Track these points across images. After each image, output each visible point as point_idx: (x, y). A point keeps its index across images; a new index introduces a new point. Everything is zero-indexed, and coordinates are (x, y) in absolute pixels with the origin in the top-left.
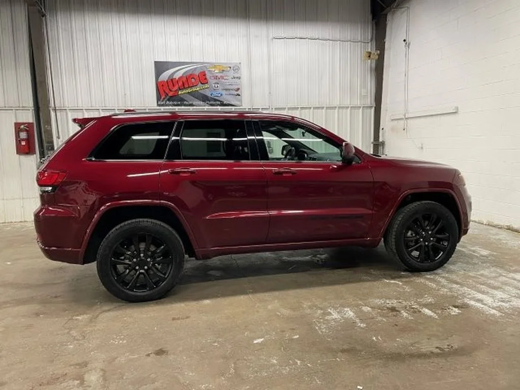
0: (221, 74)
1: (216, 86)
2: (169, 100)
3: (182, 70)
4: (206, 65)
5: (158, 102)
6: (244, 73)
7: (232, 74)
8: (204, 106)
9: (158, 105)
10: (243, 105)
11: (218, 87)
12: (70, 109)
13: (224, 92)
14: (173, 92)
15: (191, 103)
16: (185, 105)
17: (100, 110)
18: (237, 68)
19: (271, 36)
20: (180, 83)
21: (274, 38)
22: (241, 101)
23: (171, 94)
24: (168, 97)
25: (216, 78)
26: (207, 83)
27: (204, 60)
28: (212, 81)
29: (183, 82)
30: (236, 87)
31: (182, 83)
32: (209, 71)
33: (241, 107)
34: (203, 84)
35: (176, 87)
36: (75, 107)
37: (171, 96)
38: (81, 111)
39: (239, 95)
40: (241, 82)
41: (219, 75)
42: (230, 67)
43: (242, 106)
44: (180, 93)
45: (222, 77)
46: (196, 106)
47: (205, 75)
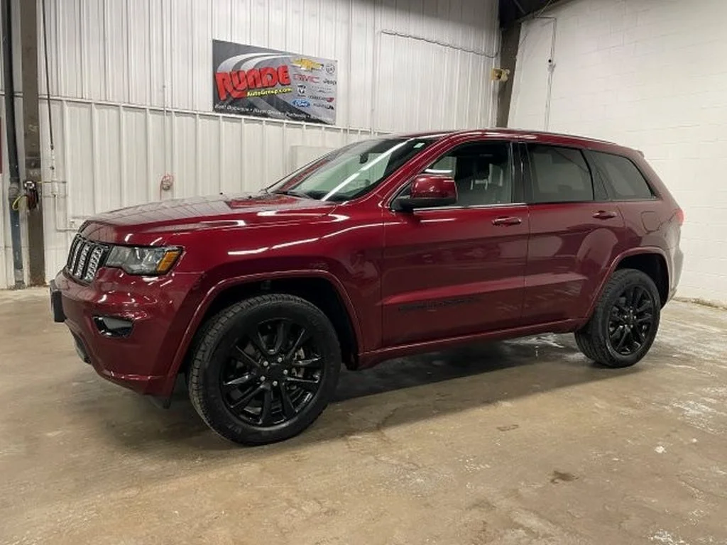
0: (310, 75)
1: (302, 91)
2: (231, 104)
3: (254, 60)
4: (289, 56)
5: (214, 104)
6: (341, 75)
7: (323, 75)
8: (284, 119)
9: (215, 110)
10: (337, 123)
11: (303, 92)
12: (70, 101)
13: (312, 102)
14: (239, 93)
15: (264, 111)
16: (256, 115)
17: (122, 108)
18: (331, 69)
19: (378, 29)
20: (251, 80)
21: (383, 32)
22: (334, 117)
23: (235, 95)
24: (231, 99)
25: (302, 78)
26: (289, 84)
27: (286, 48)
28: (296, 83)
29: (254, 76)
30: (329, 96)
31: (252, 79)
32: (294, 66)
33: (333, 126)
34: (283, 85)
35: (243, 86)
36: (77, 98)
37: (236, 98)
38: (88, 105)
39: (332, 108)
40: (336, 89)
41: (307, 74)
42: (323, 65)
43: (335, 124)
44: (249, 94)
45: (311, 79)
46: (272, 117)
47: (286, 72)
